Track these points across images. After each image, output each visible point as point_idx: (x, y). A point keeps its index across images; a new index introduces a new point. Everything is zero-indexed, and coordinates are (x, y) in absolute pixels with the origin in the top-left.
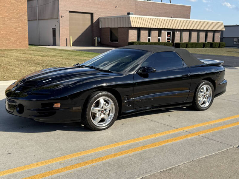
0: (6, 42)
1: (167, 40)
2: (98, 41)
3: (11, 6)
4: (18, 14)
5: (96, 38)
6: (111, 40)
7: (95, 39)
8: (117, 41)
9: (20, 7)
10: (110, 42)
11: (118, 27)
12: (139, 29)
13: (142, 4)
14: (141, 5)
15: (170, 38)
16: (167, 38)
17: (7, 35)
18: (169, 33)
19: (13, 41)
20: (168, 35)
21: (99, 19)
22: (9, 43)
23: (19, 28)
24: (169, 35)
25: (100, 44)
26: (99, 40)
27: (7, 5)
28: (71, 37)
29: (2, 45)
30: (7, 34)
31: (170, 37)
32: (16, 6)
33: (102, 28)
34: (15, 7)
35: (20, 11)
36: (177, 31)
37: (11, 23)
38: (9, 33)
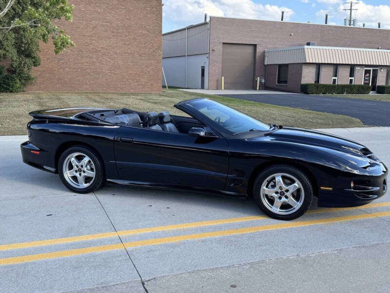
0: (135, 84)
1: (364, 81)
2: (260, 82)
3: (142, 38)
4: (150, 48)
5: (259, 78)
6: (279, 82)
7: (257, 80)
8: (286, 82)
9: (154, 40)
10: (277, 84)
11: (289, 63)
12: (319, 66)
13: (331, 30)
14: (330, 32)
15: (369, 79)
16: (365, 79)
17: (136, 76)
18: (367, 72)
19: (144, 83)
20: (365, 74)
21: (264, 52)
22: (138, 85)
23: (151, 66)
24: (368, 75)
25: (264, 87)
26: (263, 81)
27: (137, 38)
28: (223, 77)
29: (130, 88)
30: (136, 74)
31: (369, 76)
32: (149, 38)
33: (267, 65)
34: (147, 40)
35: (153, 44)
36: (381, 69)
37: (142, 60)
38: (138, 73)
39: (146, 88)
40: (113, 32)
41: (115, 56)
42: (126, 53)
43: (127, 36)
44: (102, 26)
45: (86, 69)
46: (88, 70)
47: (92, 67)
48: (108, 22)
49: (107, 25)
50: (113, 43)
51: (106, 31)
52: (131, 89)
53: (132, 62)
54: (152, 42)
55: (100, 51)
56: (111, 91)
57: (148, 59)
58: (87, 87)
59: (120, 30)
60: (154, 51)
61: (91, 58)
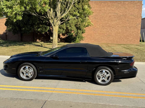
0: (126, 40)
3: (131, 20)
17: (127, 36)
19: (130, 40)
23: (135, 32)
27: (129, 20)
34: (133, 20)
37: (130, 29)
39: (132, 42)
40: (118, 18)
41: (118, 28)
42: (123, 27)
43: (124, 19)
44: (114, 16)
45: (105, 34)
46: (106, 34)
47: (108, 33)
48: (116, 14)
49: (115, 15)
50: (118, 23)
51: (115, 18)
52: (124, 42)
53: (126, 30)
54: (136, 21)
55: (111, 26)
56: (115, 43)
57: (134, 29)
58: (105, 41)
59: (121, 17)
60: (137, 25)
61: (107, 29)
